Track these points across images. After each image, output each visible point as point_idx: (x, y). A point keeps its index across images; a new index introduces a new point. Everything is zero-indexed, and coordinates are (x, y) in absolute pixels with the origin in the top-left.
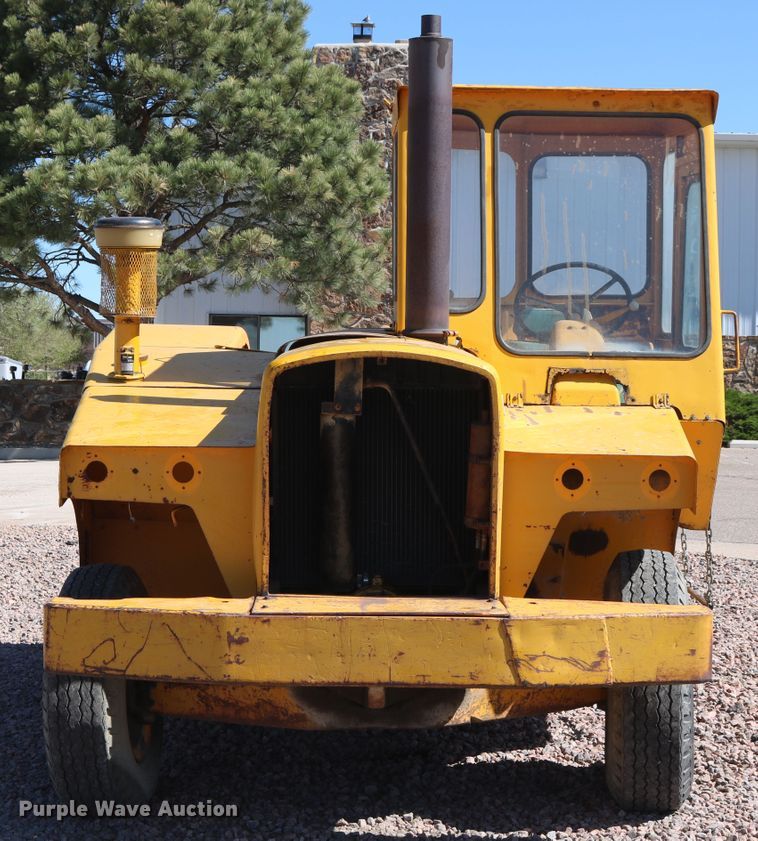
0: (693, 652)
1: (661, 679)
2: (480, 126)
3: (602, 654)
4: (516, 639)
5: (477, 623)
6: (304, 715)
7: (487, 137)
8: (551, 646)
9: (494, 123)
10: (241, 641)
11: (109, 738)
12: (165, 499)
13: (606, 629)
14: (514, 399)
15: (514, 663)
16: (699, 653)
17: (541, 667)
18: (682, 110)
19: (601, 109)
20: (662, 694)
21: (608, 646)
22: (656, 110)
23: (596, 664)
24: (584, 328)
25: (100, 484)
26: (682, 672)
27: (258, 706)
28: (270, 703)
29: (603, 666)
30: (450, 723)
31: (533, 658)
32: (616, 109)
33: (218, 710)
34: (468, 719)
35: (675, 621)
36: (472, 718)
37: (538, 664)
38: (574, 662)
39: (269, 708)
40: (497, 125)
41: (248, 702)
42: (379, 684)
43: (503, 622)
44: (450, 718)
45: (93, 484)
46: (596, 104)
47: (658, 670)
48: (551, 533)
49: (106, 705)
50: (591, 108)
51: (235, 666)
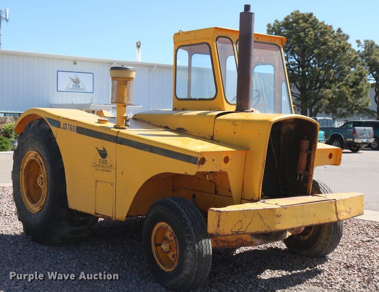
4: (337, 206)
5: (330, 202)
6: (253, 242)
7: (235, 46)
8: (343, 207)
10: (280, 216)
12: (220, 170)
15: (337, 214)
17: (342, 214)
19: (258, 40)
25: (203, 166)
27: (236, 241)
28: (241, 239)
31: (340, 212)
32: (262, 41)
33: (221, 244)
38: (347, 212)
39: (240, 241)
41: (233, 240)
42: (303, 226)
43: (335, 201)
45: (201, 166)
51: (278, 224)
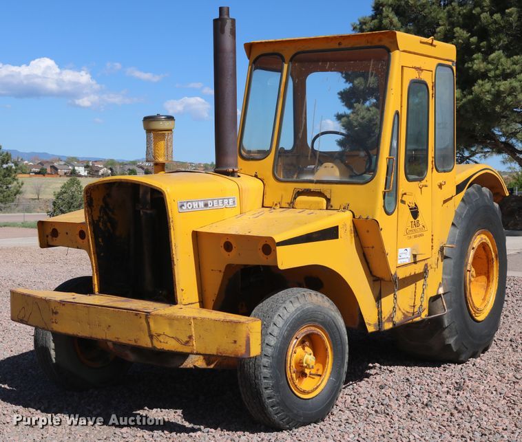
0: (235, 342)
1: (219, 354)
2: (284, 61)
3: (190, 337)
4: (152, 324)
5: (136, 315)
7: (286, 66)
8: (167, 330)
9: (289, 59)
10: (56, 313)
11: (53, 353)
13: (193, 324)
14: (276, 205)
15: (151, 336)
16: (239, 343)
17: (162, 341)
18: (382, 43)
19: (342, 46)
20: (251, 364)
21: (193, 333)
22: (369, 45)
23: (187, 343)
24: (332, 167)
25: (57, 239)
26: (229, 352)
29: (191, 344)
30: (182, 367)
31: (159, 335)
32: (349, 46)
34: (192, 366)
35: (226, 324)
36: (195, 366)
37: (161, 338)
38: (178, 340)
40: (291, 60)
43: (146, 315)
44: (182, 364)
45: (54, 238)
46: (340, 44)
47: (218, 349)
48: (222, 274)
49: (52, 338)
50: (336, 46)
51: (55, 324)
